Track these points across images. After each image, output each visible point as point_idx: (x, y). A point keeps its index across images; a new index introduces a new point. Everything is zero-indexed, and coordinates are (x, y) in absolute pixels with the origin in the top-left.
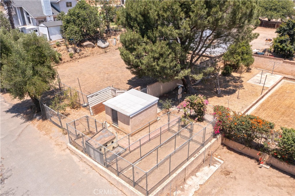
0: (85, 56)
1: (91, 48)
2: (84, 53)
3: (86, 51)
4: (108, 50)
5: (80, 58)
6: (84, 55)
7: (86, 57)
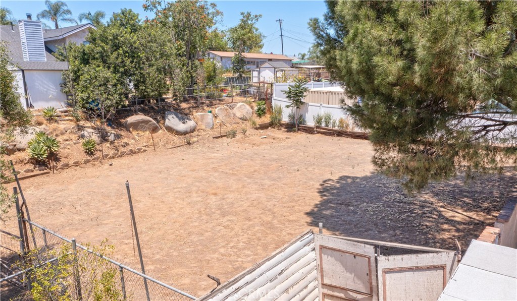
0: (131, 151)
1: (148, 132)
2: (127, 144)
3: (134, 139)
4: (195, 139)
5: (116, 154)
6: (129, 148)
7: (135, 153)
